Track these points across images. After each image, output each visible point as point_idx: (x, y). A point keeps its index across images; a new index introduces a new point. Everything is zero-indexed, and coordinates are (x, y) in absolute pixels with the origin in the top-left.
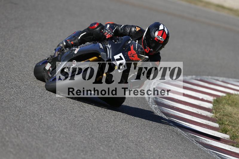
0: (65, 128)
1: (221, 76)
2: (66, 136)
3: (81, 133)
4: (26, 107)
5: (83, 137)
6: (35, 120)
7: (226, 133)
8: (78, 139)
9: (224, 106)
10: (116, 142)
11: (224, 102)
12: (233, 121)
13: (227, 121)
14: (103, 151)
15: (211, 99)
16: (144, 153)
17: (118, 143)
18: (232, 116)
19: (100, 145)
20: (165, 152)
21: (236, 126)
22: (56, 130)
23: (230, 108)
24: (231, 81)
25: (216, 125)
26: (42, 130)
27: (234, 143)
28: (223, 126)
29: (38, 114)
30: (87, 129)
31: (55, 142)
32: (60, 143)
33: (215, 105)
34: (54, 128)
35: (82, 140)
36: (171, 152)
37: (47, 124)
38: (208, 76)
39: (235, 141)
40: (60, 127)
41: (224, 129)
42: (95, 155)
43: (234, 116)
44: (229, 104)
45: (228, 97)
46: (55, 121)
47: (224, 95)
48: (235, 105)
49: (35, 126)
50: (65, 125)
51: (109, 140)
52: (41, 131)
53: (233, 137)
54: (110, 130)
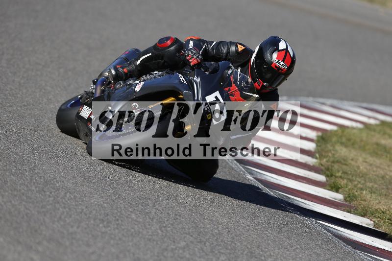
0: (73, 184)
1: (328, 97)
2: (75, 197)
3: (100, 192)
4: (9, 148)
5: (102, 197)
6: (24, 170)
7: (337, 191)
8: (94, 201)
9: (334, 147)
10: (157, 207)
11: (334, 139)
12: (349, 171)
13: (339, 171)
14: (136, 221)
15: (313, 134)
16: (203, 223)
17: (160, 208)
18: (347, 163)
19: (131, 212)
20: (238, 222)
21: (354, 179)
22: (59, 186)
23: (344, 150)
24: (346, 105)
25: (321, 178)
26: (36, 187)
27: (351, 207)
28: (333, 180)
29: (29, 160)
30: (109, 185)
31: (58, 206)
32: (65, 208)
33: (319, 144)
34: (56, 183)
35: (102, 203)
36: (248, 223)
37: (44, 177)
38: (308, 96)
39: (353, 204)
40: (65, 182)
41: (334, 185)
42: (123, 227)
43: (350, 164)
44: (342, 144)
45: (340, 131)
46: (57, 171)
47: (334, 128)
48: (353, 144)
49: (24, 180)
50: (74, 177)
51: (146, 203)
52: (33, 188)
53: (350, 198)
54: (147, 185)
